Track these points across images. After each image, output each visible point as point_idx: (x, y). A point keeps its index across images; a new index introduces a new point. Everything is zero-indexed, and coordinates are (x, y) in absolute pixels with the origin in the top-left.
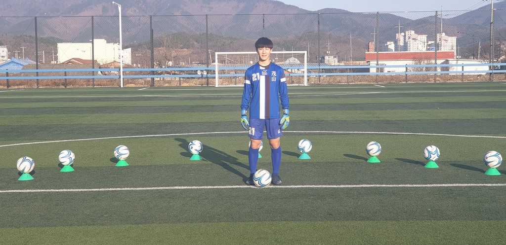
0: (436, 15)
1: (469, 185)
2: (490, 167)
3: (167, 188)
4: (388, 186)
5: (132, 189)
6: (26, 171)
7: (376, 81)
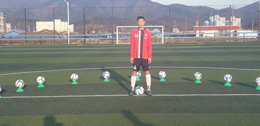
0: (230, 7)
1: (247, 95)
2: (258, 86)
3: (92, 96)
4: (205, 95)
5: (74, 96)
6: (20, 87)
7: (199, 41)
